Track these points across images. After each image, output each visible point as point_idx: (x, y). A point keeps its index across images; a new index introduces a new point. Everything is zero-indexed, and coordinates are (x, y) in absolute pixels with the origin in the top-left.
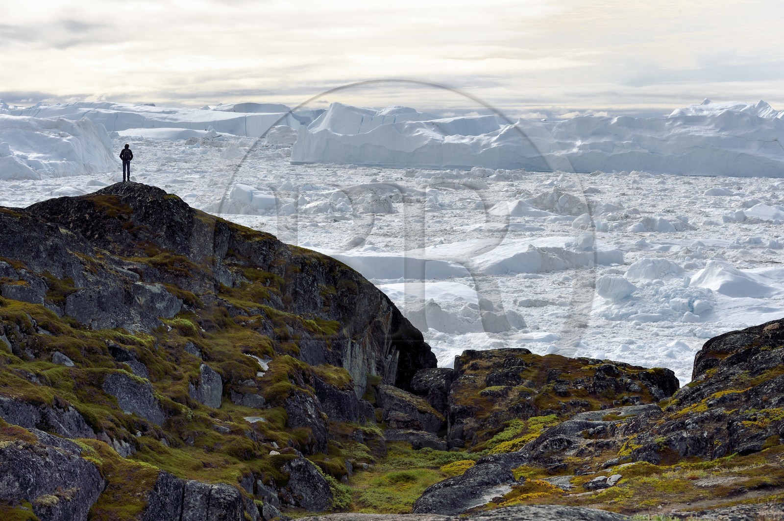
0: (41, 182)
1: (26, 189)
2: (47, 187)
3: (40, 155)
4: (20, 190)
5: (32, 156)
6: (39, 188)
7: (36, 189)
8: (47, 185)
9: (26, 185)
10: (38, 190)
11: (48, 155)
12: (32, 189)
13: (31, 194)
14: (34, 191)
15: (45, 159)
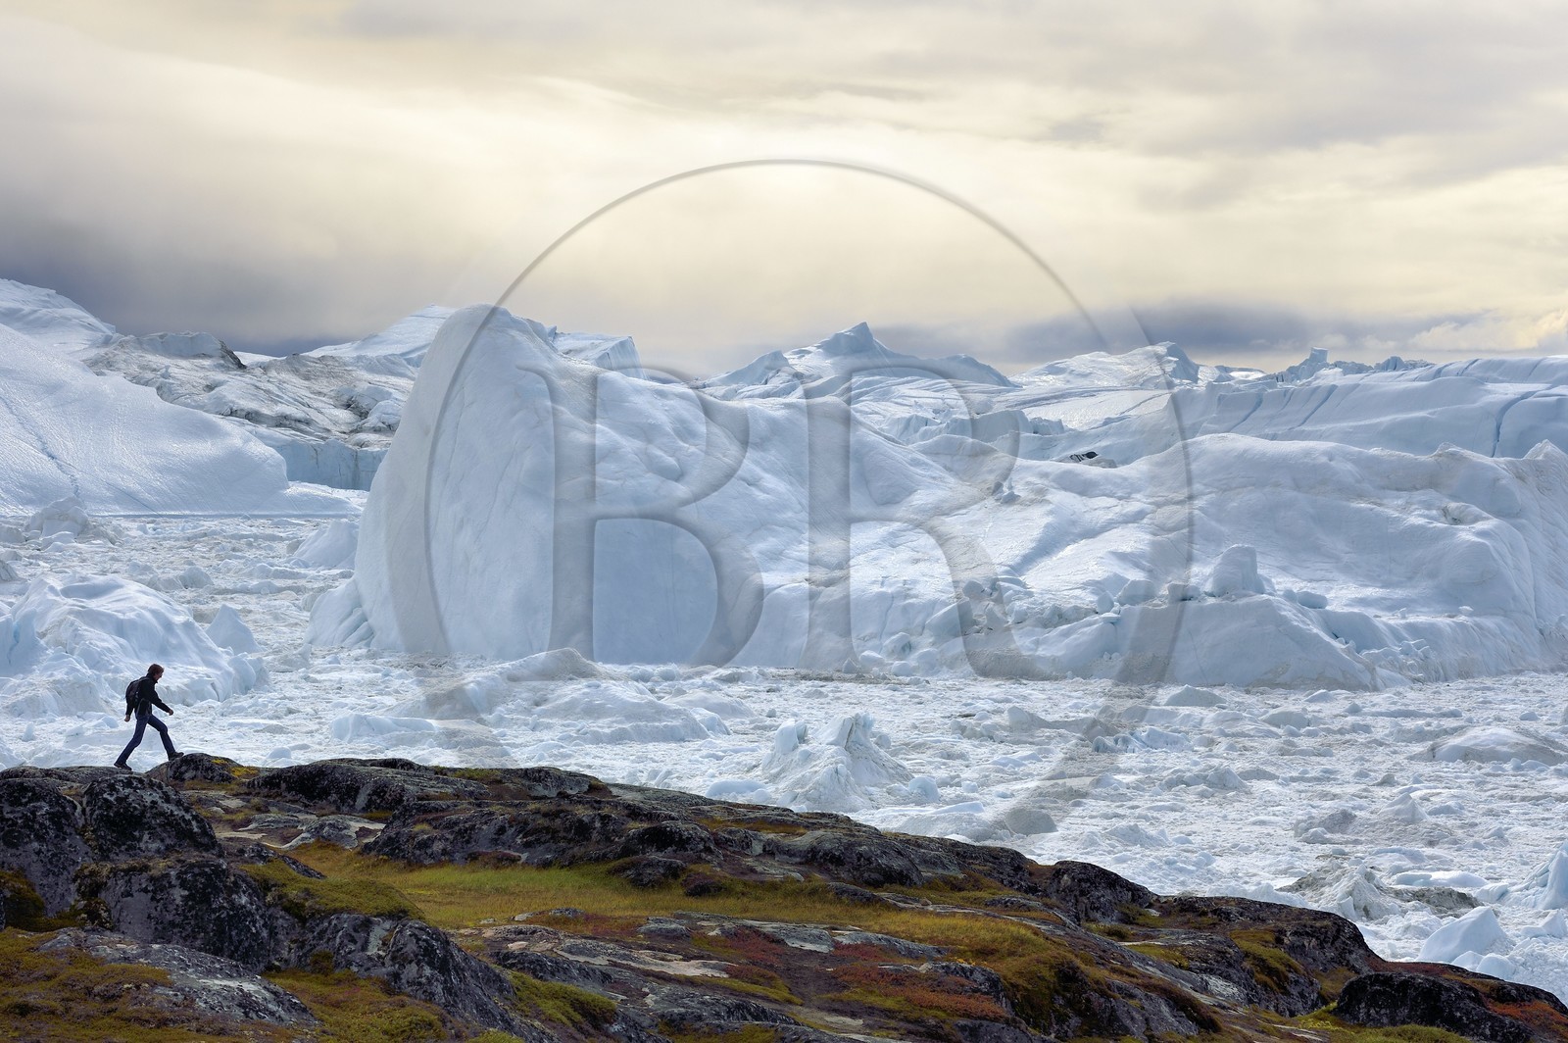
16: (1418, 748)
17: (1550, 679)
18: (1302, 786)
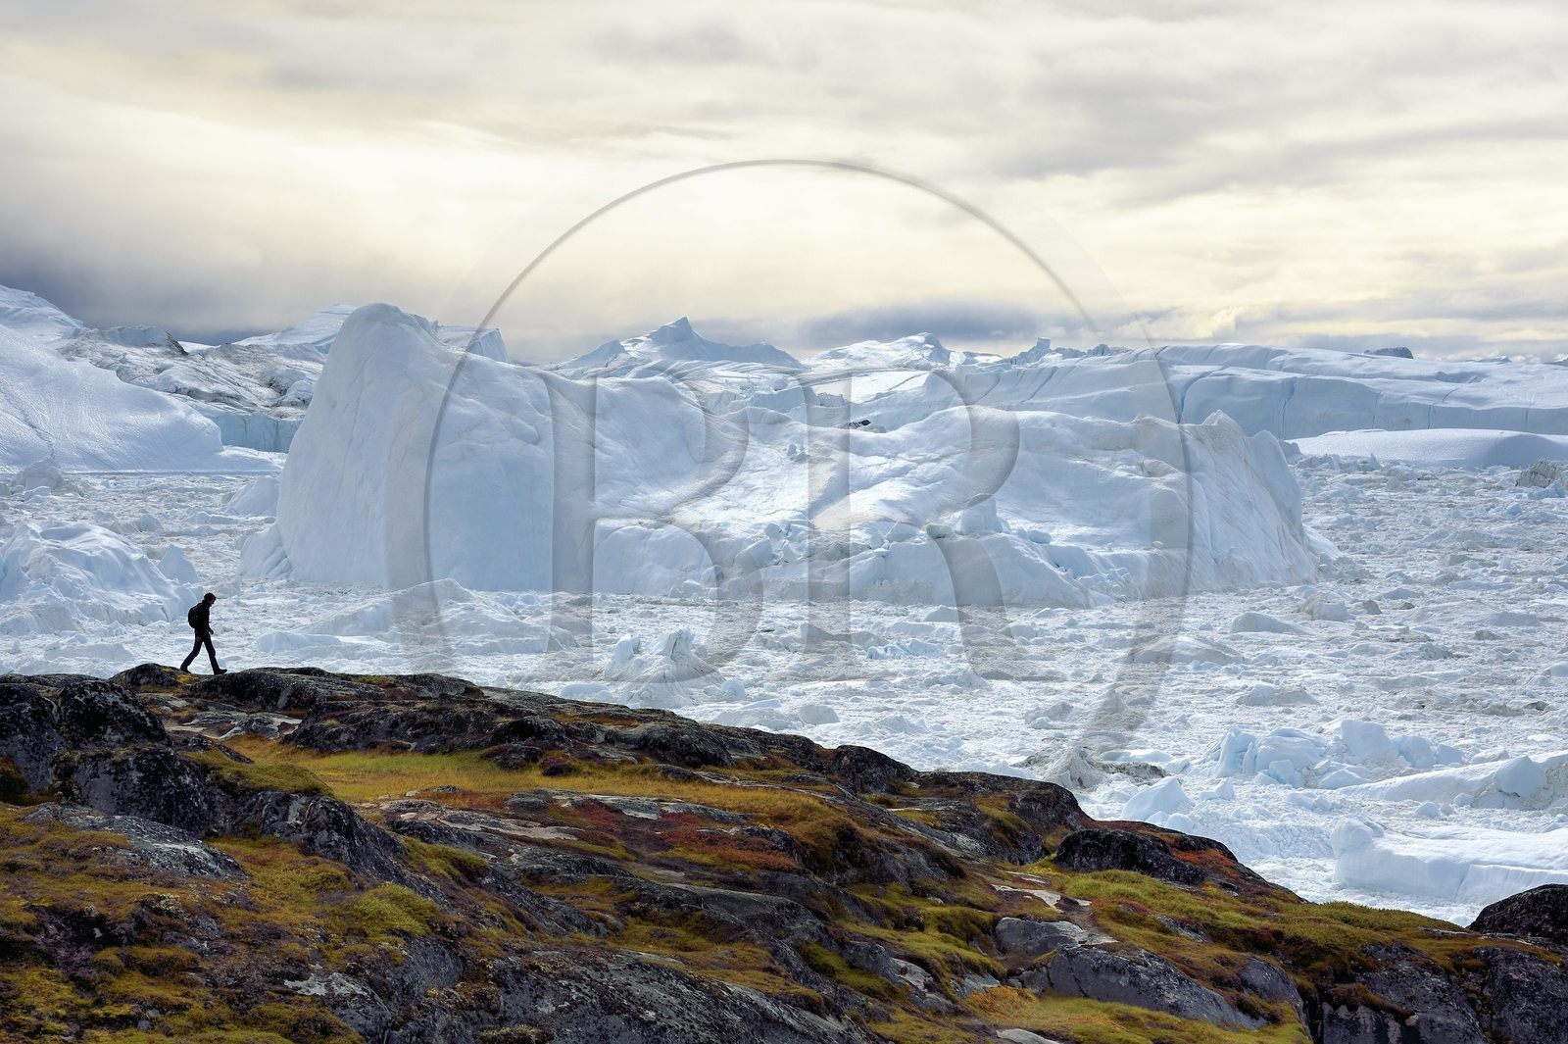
0: (1092, 616)
1: (1052, 640)
2: (1115, 634)
3: (1085, 530)
4: (1037, 643)
5: (1063, 533)
6: (1093, 638)
7: (1081, 638)
8: (1113, 627)
9: (1051, 623)
10: (1091, 642)
11: (1106, 531)
12: (1073, 638)
13: (1072, 657)
14: (1078, 646)
15: (1101, 542)
16: (1122, 653)
17: (1222, 597)
18: (1031, 684)
